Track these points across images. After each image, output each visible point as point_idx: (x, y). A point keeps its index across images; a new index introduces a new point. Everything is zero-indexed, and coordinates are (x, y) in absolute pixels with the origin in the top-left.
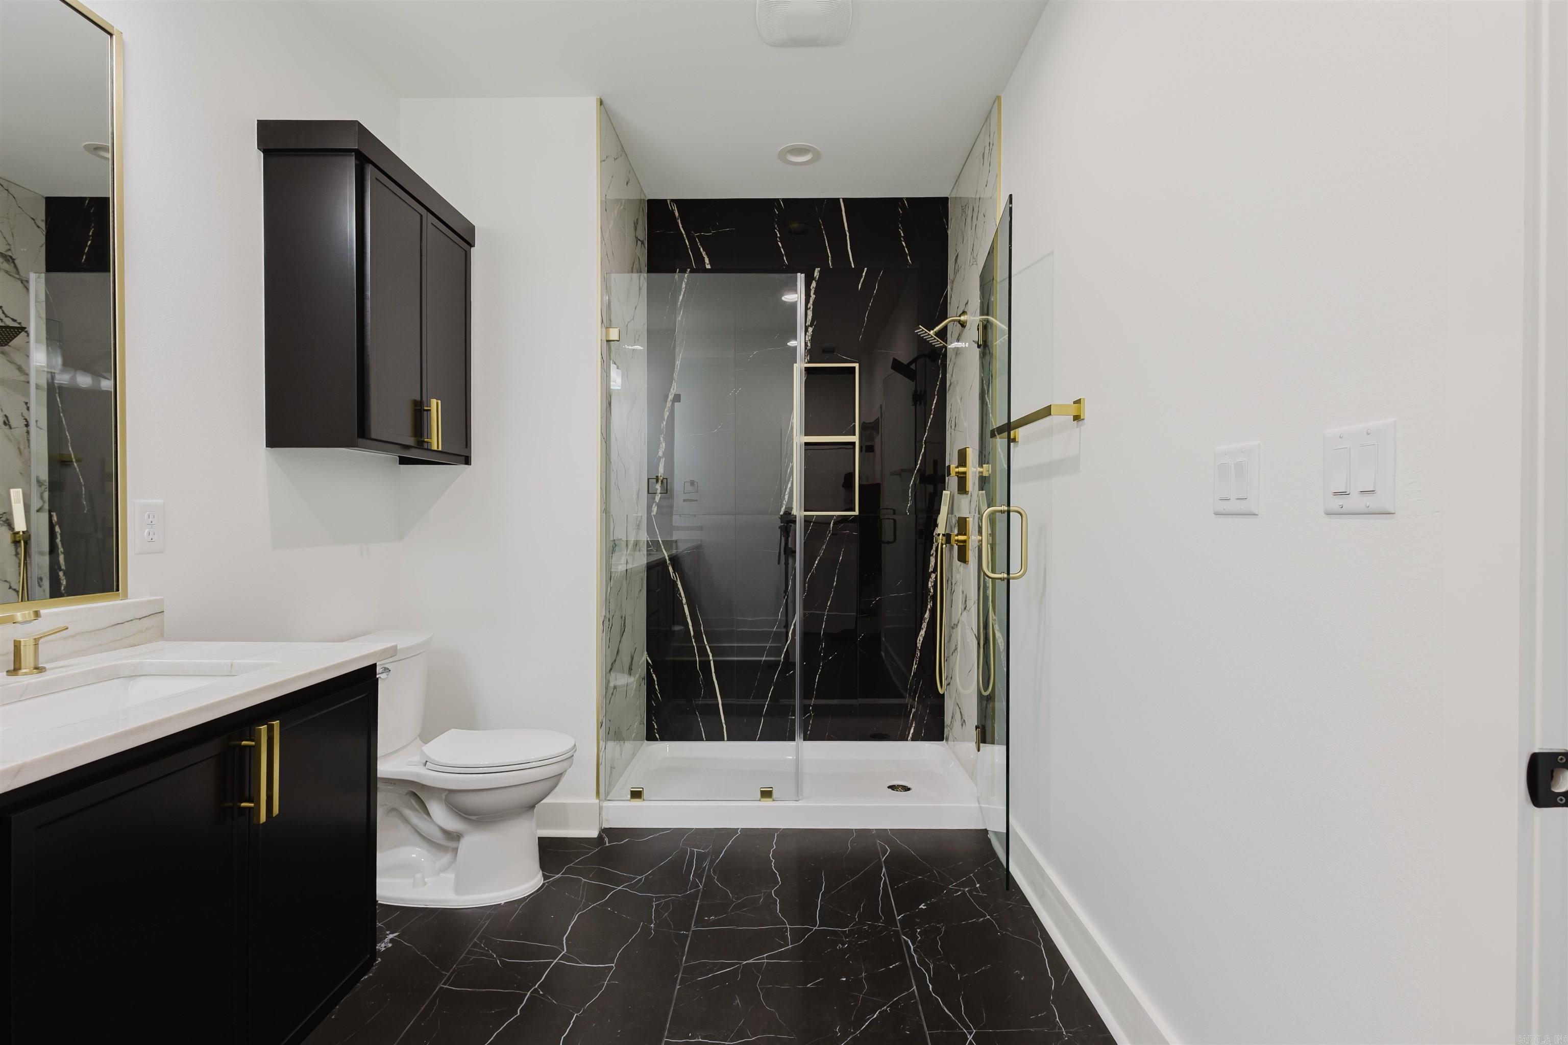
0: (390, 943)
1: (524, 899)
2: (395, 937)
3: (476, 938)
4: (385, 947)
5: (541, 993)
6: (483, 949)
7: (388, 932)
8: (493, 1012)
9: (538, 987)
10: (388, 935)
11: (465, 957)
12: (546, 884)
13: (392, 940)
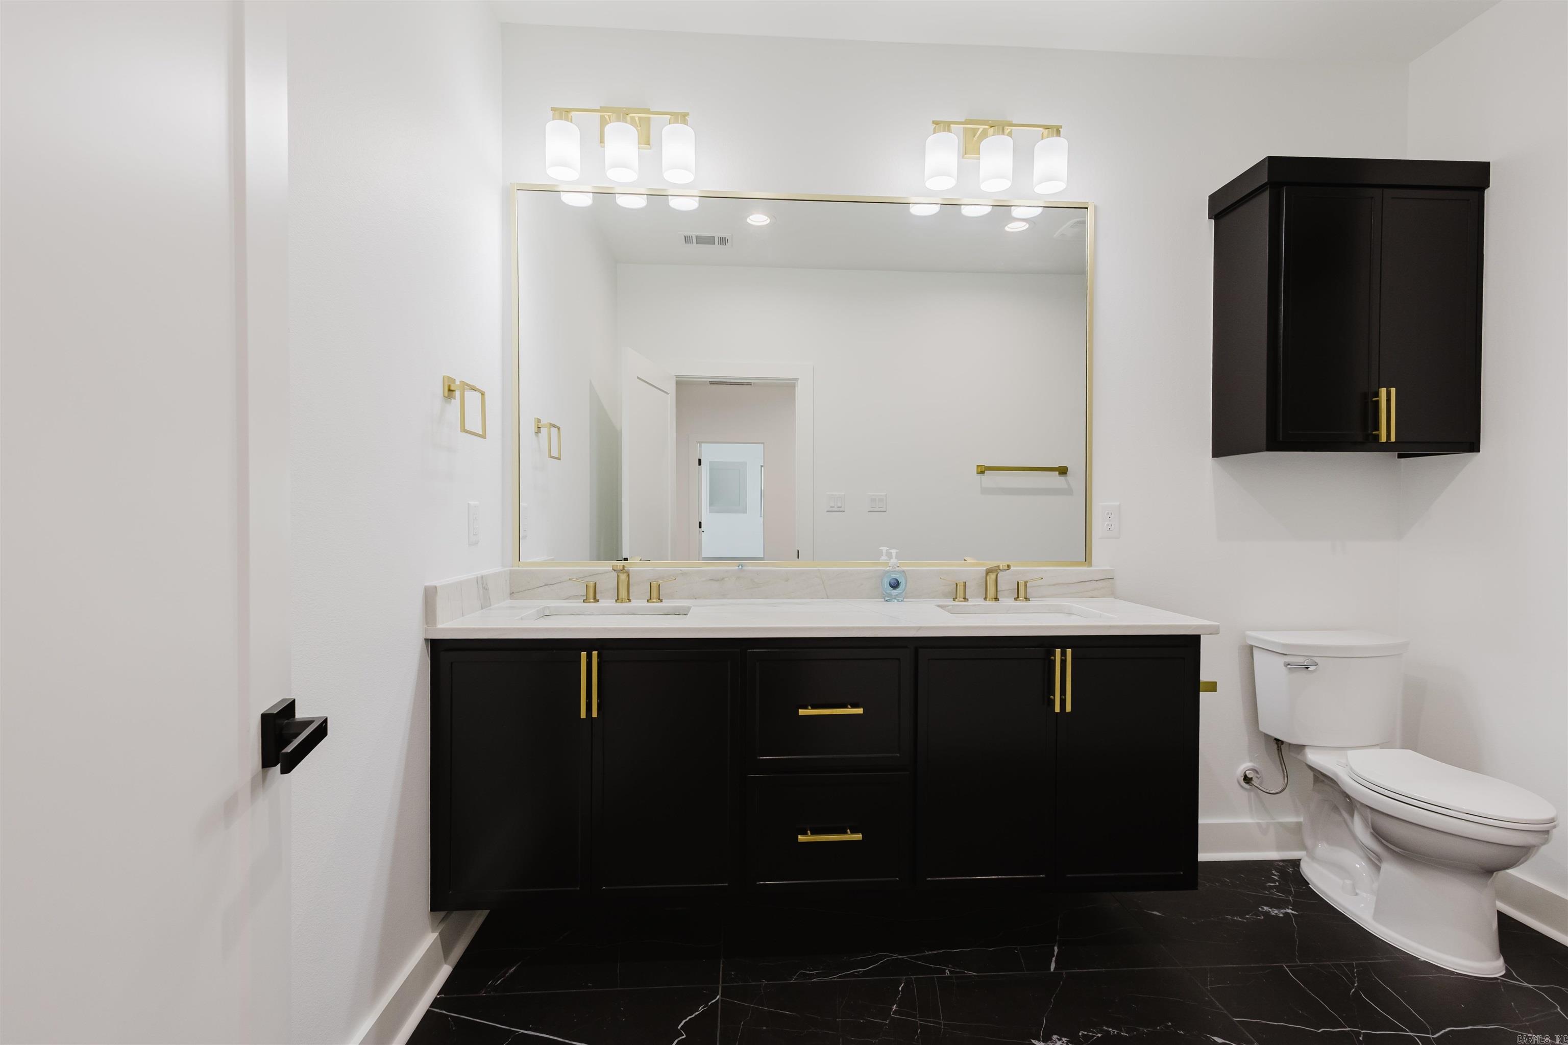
0: (1283, 914)
1: (1452, 973)
2: (1292, 913)
3: (1356, 962)
4: (1277, 914)
5: (1361, 1038)
6: (1353, 973)
7: (1290, 907)
8: (1300, 1012)
9: (1363, 1033)
10: (1288, 908)
11: (1329, 965)
12: (1499, 981)
13: (1286, 914)
